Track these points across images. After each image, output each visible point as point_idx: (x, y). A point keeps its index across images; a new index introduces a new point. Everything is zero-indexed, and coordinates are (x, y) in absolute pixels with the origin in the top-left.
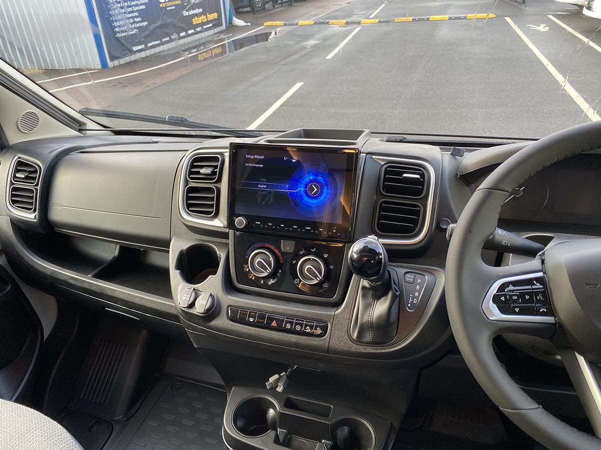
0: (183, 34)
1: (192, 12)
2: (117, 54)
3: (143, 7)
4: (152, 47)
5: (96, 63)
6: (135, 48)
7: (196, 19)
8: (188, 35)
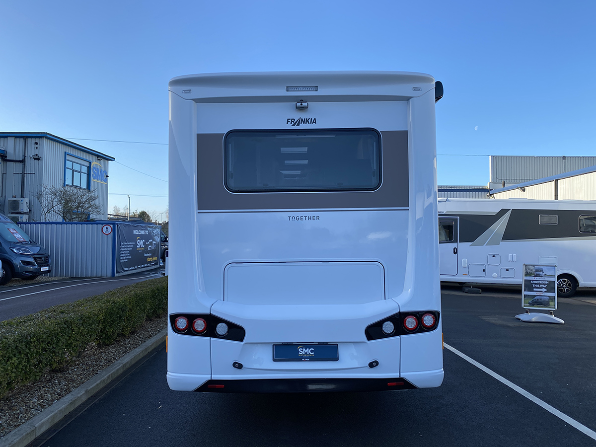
0: (143, 266)
1: (148, 255)
2: (119, 270)
3: (131, 249)
4: (131, 270)
5: (110, 274)
6: (125, 269)
7: (149, 258)
8: (145, 267)
